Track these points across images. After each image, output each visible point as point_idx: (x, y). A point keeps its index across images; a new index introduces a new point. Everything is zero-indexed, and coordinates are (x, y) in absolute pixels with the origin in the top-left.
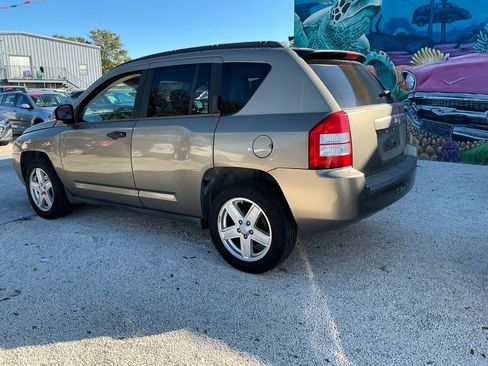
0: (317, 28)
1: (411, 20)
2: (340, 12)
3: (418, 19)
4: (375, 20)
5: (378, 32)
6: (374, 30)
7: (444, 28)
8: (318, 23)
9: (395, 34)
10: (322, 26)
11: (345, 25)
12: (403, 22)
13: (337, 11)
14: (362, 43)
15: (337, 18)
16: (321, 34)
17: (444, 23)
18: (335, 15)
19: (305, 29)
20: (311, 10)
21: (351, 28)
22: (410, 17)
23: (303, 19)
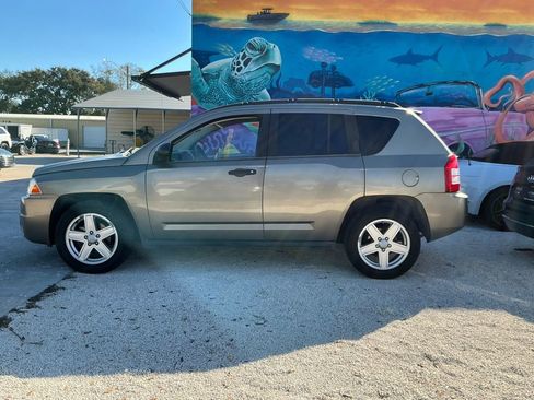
0: (218, 76)
1: (306, 82)
2: (242, 64)
3: (313, 81)
4: (276, 77)
5: (278, 89)
6: (274, 86)
7: (333, 92)
8: (219, 72)
9: (293, 92)
10: (223, 75)
11: (247, 77)
12: (300, 82)
13: (239, 63)
14: (264, 97)
15: (239, 70)
16: (221, 82)
17: (334, 87)
18: (237, 67)
19: (204, 75)
20: (211, 58)
21: (253, 82)
22: (306, 78)
23: (202, 66)
